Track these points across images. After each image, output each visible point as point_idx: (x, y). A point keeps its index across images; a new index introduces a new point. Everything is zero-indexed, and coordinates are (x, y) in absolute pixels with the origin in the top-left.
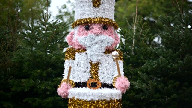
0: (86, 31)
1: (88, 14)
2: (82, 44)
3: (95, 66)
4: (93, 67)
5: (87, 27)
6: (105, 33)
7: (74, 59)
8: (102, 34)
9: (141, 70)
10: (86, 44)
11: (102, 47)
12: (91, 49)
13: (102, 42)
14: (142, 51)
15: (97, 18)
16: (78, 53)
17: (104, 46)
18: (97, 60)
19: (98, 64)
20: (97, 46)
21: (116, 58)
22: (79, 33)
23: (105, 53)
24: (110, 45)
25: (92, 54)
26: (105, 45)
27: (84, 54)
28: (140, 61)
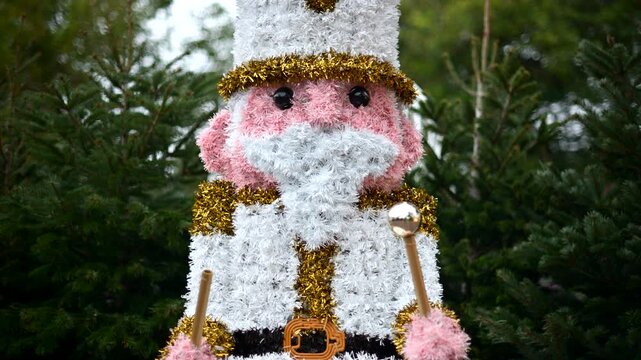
0: (279, 113)
1: (286, 41)
2: (261, 167)
3: (317, 259)
4: (311, 265)
5: (283, 94)
6: (357, 118)
7: (229, 231)
8: (346, 125)
9: (507, 265)
10: (276, 166)
11: (345, 180)
12: (300, 190)
13: (347, 157)
14: (512, 186)
15: (324, 55)
16: (247, 204)
17: (357, 174)
18: (326, 238)
19: (328, 250)
20: (325, 175)
21: (409, 232)
22: (250, 120)
23: (360, 205)
24: (379, 170)
25: (303, 210)
26: (360, 171)
27: (270, 209)
28: (502, 225)
